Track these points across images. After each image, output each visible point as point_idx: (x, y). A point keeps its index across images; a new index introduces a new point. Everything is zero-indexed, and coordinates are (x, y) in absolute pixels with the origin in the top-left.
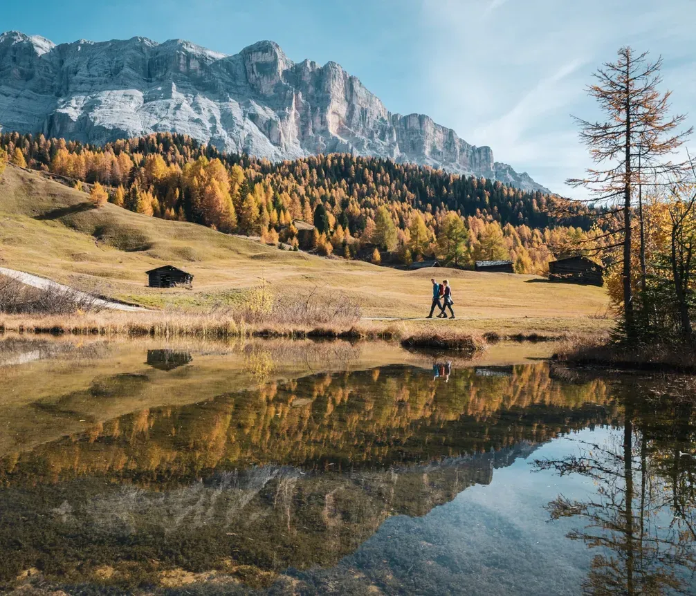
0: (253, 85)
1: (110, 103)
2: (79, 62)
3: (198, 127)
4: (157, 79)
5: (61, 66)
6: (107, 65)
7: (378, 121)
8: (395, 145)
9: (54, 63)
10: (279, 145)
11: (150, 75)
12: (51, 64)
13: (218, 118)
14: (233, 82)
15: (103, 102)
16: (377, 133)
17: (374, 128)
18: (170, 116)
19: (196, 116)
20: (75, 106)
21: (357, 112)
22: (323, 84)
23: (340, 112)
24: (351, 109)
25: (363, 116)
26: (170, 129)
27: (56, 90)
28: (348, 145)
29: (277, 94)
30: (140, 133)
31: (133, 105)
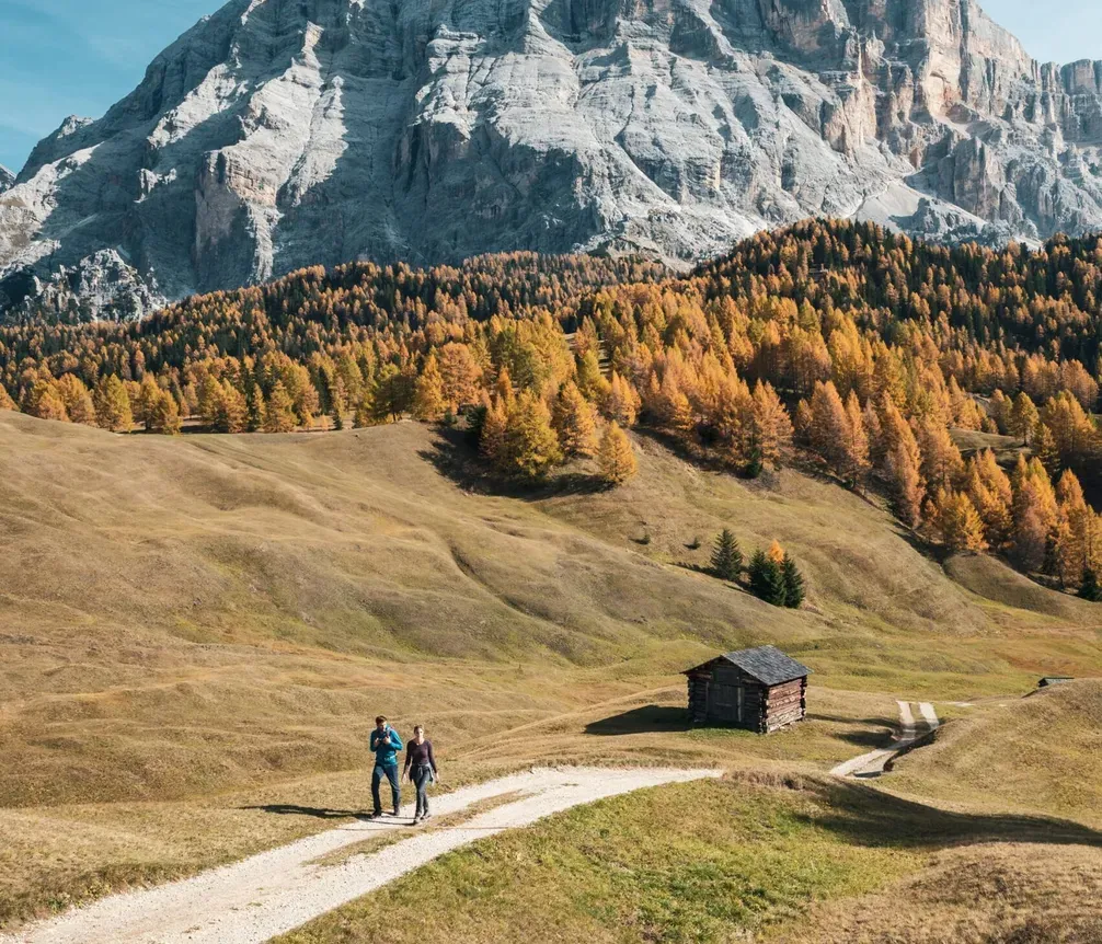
0: (775, 33)
1: (519, 92)
2: (433, 10)
3: (696, 131)
4: (591, 34)
5: (395, 19)
6: (490, 13)
7: (1018, 82)
8: (1055, 130)
9: (382, 13)
10: (843, 152)
11: (575, 28)
12: (377, 16)
13: (728, 108)
14: (737, 31)
15: (507, 92)
16: (1016, 107)
17: (1010, 97)
18: (640, 112)
19: (690, 111)
20: (454, 103)
21: (978, 70)
22: (909, 19)
23: (945, 73)
24: (966, 63)
25: (988, 74)
26: (648, 140)
27: (394, 67)
28: (973, 141)
29: (826, 47)
30: (598, 154)
31: (563, 94)
